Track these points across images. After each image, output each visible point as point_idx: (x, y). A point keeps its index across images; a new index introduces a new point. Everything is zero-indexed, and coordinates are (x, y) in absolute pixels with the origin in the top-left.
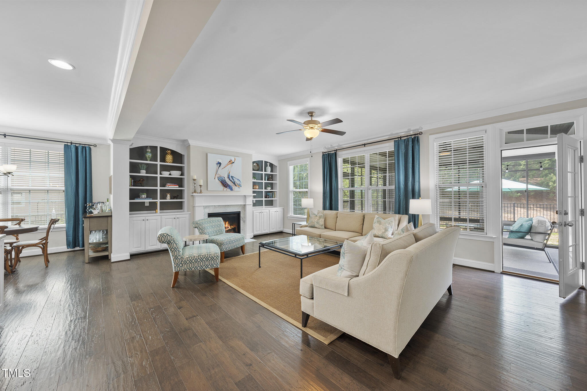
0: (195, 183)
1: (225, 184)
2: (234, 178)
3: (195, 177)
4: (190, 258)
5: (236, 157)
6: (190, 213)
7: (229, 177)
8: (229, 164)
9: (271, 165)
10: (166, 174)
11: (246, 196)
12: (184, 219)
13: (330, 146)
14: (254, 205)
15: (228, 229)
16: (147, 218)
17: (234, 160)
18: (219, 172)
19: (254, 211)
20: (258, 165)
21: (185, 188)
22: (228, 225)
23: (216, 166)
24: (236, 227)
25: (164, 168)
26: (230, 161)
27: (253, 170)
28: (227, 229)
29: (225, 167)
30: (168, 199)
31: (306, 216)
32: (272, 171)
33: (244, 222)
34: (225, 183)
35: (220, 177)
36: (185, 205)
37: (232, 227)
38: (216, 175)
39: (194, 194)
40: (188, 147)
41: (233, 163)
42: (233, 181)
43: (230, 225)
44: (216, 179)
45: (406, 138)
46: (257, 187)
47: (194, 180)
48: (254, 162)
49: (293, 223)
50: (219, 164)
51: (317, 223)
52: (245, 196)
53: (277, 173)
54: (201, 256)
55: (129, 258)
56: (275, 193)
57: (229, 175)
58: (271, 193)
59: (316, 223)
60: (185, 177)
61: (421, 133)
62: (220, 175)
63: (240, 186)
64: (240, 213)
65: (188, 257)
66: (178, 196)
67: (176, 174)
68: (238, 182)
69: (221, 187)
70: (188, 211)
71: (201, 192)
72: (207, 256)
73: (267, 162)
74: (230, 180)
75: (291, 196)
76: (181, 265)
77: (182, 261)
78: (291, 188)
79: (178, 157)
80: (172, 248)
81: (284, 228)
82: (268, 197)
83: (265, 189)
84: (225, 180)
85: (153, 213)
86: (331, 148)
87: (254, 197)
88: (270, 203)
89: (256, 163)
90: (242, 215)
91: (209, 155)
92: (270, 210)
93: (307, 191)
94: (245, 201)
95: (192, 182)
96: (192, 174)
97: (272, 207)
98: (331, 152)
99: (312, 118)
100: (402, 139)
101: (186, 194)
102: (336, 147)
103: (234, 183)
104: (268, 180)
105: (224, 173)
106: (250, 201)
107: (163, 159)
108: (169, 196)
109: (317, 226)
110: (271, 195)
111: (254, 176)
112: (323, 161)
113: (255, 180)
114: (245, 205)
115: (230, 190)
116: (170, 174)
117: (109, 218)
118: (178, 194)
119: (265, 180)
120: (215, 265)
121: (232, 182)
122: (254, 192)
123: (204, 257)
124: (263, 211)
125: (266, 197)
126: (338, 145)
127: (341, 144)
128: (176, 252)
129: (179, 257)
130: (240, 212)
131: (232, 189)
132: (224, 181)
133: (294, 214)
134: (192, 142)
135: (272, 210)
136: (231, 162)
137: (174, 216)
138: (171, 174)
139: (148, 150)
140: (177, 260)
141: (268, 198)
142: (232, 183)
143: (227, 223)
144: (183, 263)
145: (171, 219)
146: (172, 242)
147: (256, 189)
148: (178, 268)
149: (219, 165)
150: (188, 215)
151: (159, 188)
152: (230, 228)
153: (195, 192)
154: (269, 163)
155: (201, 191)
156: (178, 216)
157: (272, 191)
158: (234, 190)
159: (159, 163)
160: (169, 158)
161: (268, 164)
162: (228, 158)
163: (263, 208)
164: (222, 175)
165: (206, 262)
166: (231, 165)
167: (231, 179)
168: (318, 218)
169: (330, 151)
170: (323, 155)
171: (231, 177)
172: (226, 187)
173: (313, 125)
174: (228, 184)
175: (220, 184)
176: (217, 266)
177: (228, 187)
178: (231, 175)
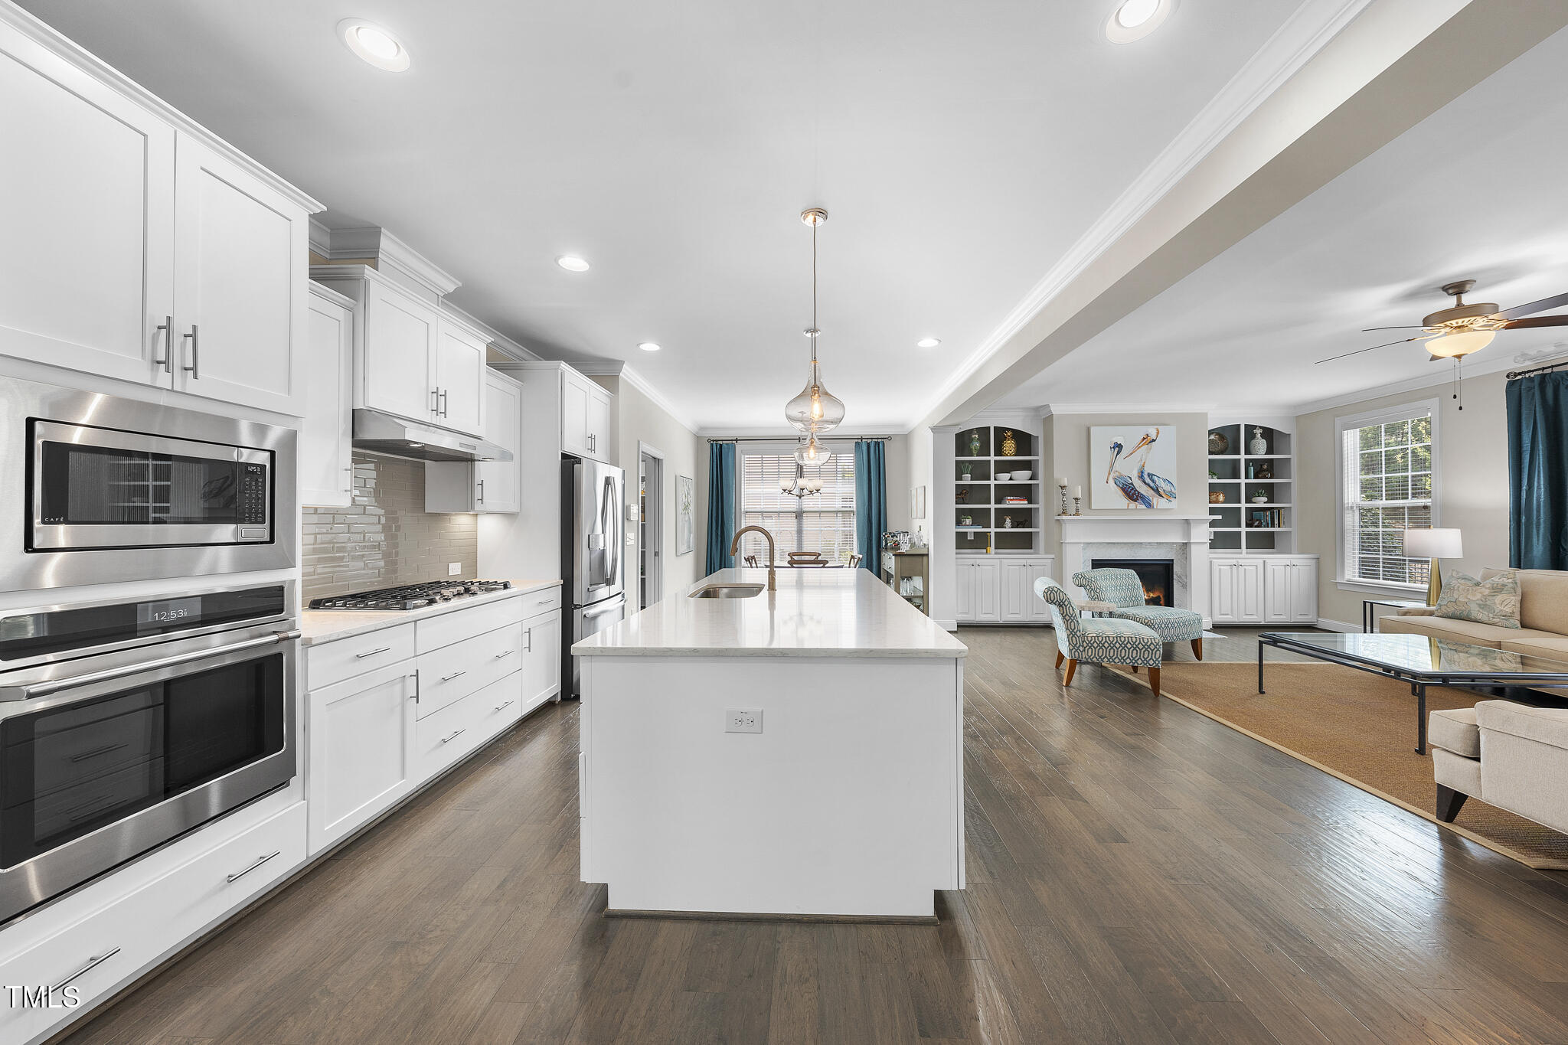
0: (1064, 495)
1: (1131, 493)
2: (1155, 478)
3: (1065, 482)
4: (1100, 639)
5: (1160, 428)
6: (1053, 556)
7: (1141, 477)
8: (1143, 445)
9: (1269, 434)
10: (1004, 479)
11: (1191, 521)
12: (1042, 568)
14: (1213, 545)
16: (978, 562)
17: (1155, 434)
18: (1117, 466)
19: (1214, 561)
20: (1225, 439)
21: (1040, 506)
22: (1149, 587)
23: (1109, 454)
24: (1165, 594)
25: (1002, 467)
26: (1144, 439)
27: (1211, 453)
29: (1131, 454)
30: (1008, 529)
31: (1426, 586)
32: (1270, 451)
33: (1184, 586)
34: (1133, 492)
35: (1121, 477)
36: (1041, 542)
37: (1152, 595)
38: (1109, 474)
39: (1064, 517)
40: (1048, 421)
41: (1154, 440)
42: (1152, 484)
43: (1152, 589)
44: (1111, 481)
46: (1221, 498)
47: (1062, 487)
48: (1211, 432)
49: (1365, 603)
50: (1118, 447)
51: (1483, 606)
52: (1187, 522)
53: (1293, 456)
54: (1123, 639)
55: (956, 630)
56: (1282, 512)
57: (1142, 472)
58: (1268, 513)
59: (1476, 606)
60: (1040, 481)
62: (1119, 473)
63: (1171, 495)
64: (1173, 564)
65: (1095, 635)
66: (1026, 521)
67: (1021, 477)
68: (1168, 488)
69: (1123, 502)
70: (1046, 553)
71: (1077, 513)
72: (1134, 641)
73: (1255, 427)
74: (1145, 483)
75: (1352, 521)
76: (1081, 649)
77: (1083, 642)
78: (1353, 494)
79: (1024, 441)
80: (1067, 614)
81: (1318, 616)
82: (1257, 523)
83: (1248, 501)
84: (1132, 484)
85: (982, 554)
87: (1213, 524)
88: (1265, 542)
89: (1218, 434)
90: (1177, 569)
91: (1092, 429)
92: (1267, 561)
93: (1428, 504)
94: (1188, 534)
95: (1057, 491)
96: (1057, 475)
97: (1273, 553)
99: (1459, 300)
101: (1041, 518)
103: (1157, 491)
104: (1256, 477)
105: (1129, 469)
106: (1202, 534)
107: (999, 452)
108: (1008, 520)
109: (1480, 615)
110: (1269, 518)
111: (1214, 468)
113: (1213, 478)
114: (1186, 543)
115: (1144, 507)
116: (1011, 479)
117: (925, 558)
118: (1024, 518)
119: (1247, 477)
120: (1151, 662)
121: (1151, 487)
122: (1212, 511)
123: (1128, 641)
124: (1241, 562)
125: (1248, 525)
128: (1073, 623)
129: (1078, 633)
130: (1173, 560)
131: (1149, 505)
132: (1130, 487)
133: (1363, 575)
134: (1057, 409)
135: (1274, 561)
136: (1148, 441)
137: (1024, 562)
138: (1013, 477)
139: (973, 436)
140: (1074, 638)
141: (1256, 527)
142: (1149, 489)
143: (1143, 584)
144: (1085, 645)
145: (1017, 567)
146: (1066, 603)
147: (1217, 502)
148: (1076, 653)
149: (1117, 449)
150: (1049, 561)
151: (993, 506)
153: (1064, 513)
154: (1261, 427)
155: (1077, 510)
156: (1030, 562)
157: (1273, 508)
158: (1155, 507)
159: (992, 458)
160: (1009, 445)
161: (1258, 432)
162: (1140, 432)
163: (1241, 553)
164: (1125, 473)
165: (1132, 653)
166: (1146, 446)
167: (1148, 480)
168: (1488, 591)
170: (1513, 381)
171: (1149, 475)
172: (1135, 500)
173: (1466, 320)
174: (1139, 492)
175: (1120, 492)
176: (1157, 665)
177: (1140, 501)
178: (1147, 470)
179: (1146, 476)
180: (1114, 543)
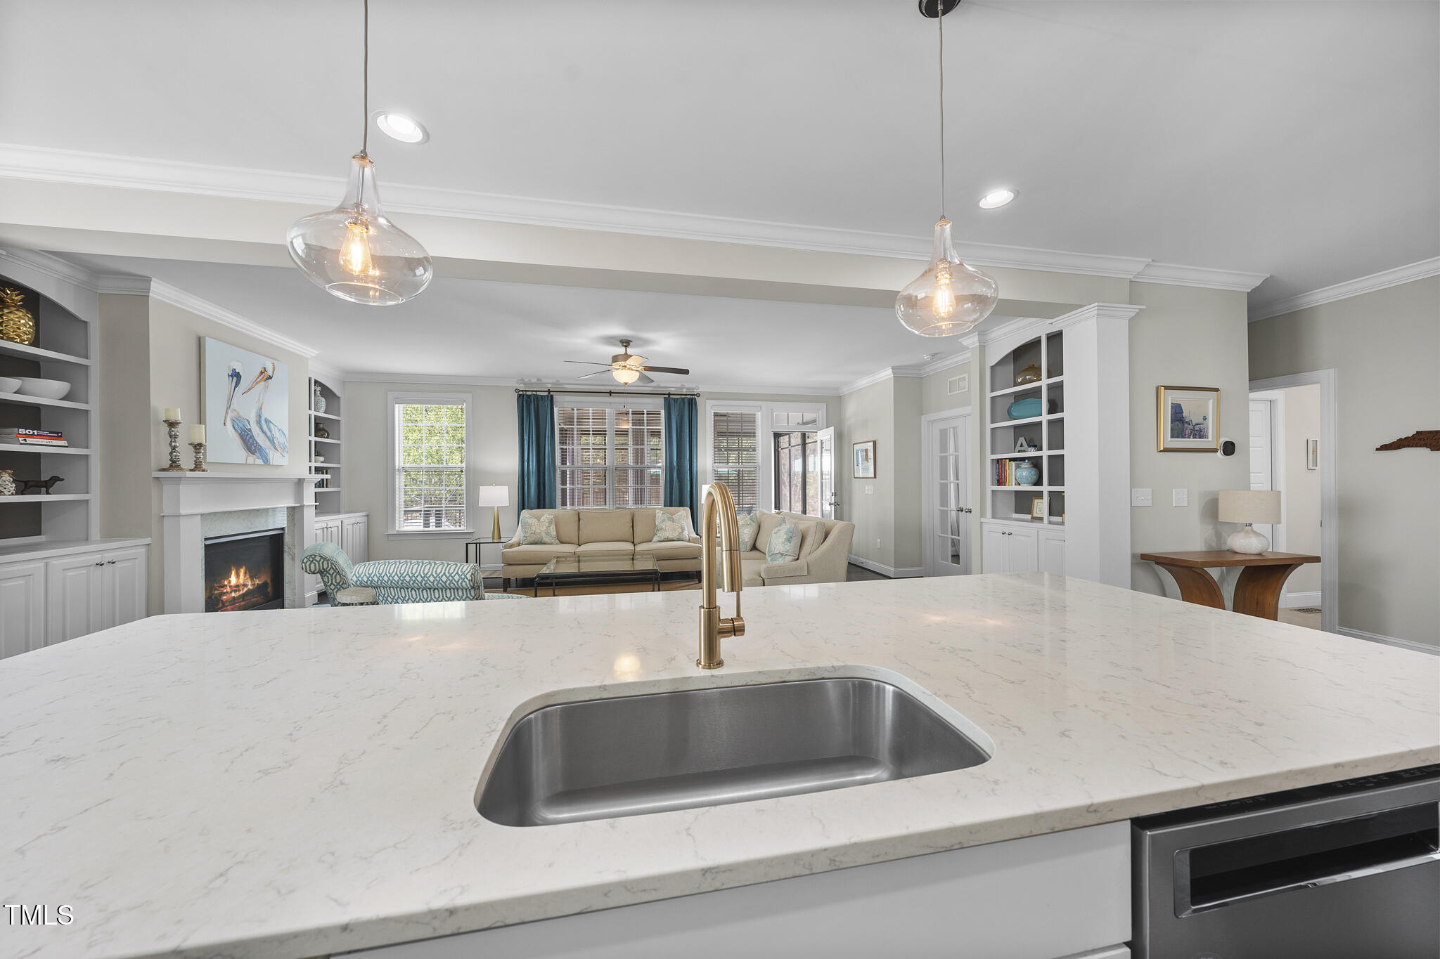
0: (173, 436)
2: (272, 426)
3: (174, 416)
6: (148, 541)
7: (259, 422)
8: (260, 381)
10: (5, 389)
11: (301, 482)
12: (129, 564)
13: (534, 380)
15: (246, 589)
17: (272, 370)
21: (93, 452)
22: (245, 576)
23: (227, 383)
24: (268, 581)
26: (262, 373)
28: (243, 589)
29: (250, 389)
32: (327, 410)
36: (94, 516)
37: (257, 582)
38: (227, 412)
39: (170, 474)
41: (270, 378)
42: (268, 434)
43: (252, 578)
44: (229, 423)
45: (679, 396)
47: (172, 424)
50: (236, 376)
51: (547, 534)
53: (343, 418)
57: (260, 416)
59: (544, 535)
60: (92, 407)
61: (698, 395)
62: (238, 413)
63: (285, 450)
64: (283, 534)
67: (47, 391)
68: (282, 440)
71: (196, 468)
73: (319, 384)
74: (263, 431)
75: (399, 482)
78: (399, 460)
86: (537, 384)
90: (287, 539)
91: (207, 341)
92: (344, 521)
93: (462, 470)
94: (299, 495)
95: (164, 431)
96: (157, 401)
98: (538, 393)
99: (626, 350)
100: (671, 396)
101: (95, 475)
102: (549, 386)
103: (272, 441)
105: (247, 408)
106: (310, 497)
108: (8, 480)
109: (546, 539)
112: (521, 408)
114: (297, 507)
124: (329, 523)
126: (555, 381)
127: (561, 382)
130: (283, 529)
131: (266, 461)
132: (248, 434)
136: (265, 376)
137: (97, 558)
138: (26, 388)
142: (266, 439)
143: (242, 571)
145: (85, 571)
149: (235, 379)
150: (144, 549)
152: (250, 587)
153: (172, 465)
154: (322, 386)
155: (198, 464)
157: (329, 468)
161: (318, 388)
162: (258, 362)
166: (263, 383)
167: (265, 427)
168: (547, 524)
169: (536, 391)
170: (519, 396)
171: (266, 421)
174: (257, 442)
175: (238, 441)
177: (258, 454)
178: (265, 415)
179: (263, 422)
180: (230, 512)
